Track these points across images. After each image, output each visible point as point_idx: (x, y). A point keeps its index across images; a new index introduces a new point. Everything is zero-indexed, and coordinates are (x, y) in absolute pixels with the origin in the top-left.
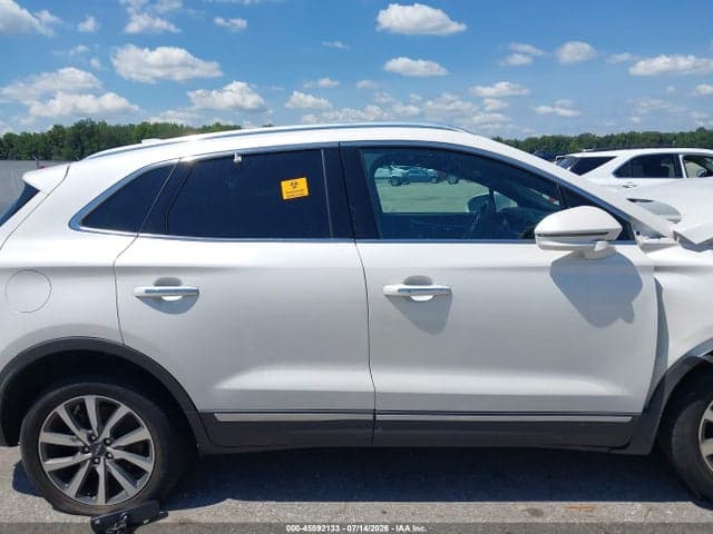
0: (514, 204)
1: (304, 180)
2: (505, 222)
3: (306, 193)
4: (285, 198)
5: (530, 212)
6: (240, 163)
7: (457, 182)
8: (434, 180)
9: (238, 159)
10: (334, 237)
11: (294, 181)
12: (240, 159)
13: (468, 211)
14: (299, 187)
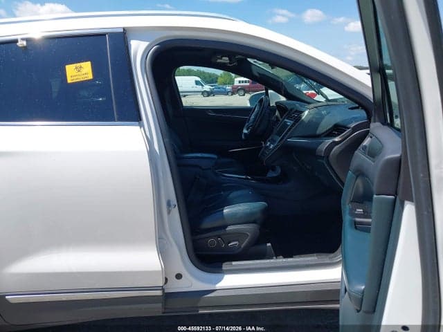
0: (283, 99)
1: (89, 64)
2: (277, 113)
3: (90, 76)
4: (69, 81)
5: (297, 104)
6: (25, 48)
7: (244, 95)
8: (230, 94)
9: (21, 43)
10: (119, 120)
11: (78, 65)
12: (25, 43)
13: (249, 105)
14: (84, 71)
